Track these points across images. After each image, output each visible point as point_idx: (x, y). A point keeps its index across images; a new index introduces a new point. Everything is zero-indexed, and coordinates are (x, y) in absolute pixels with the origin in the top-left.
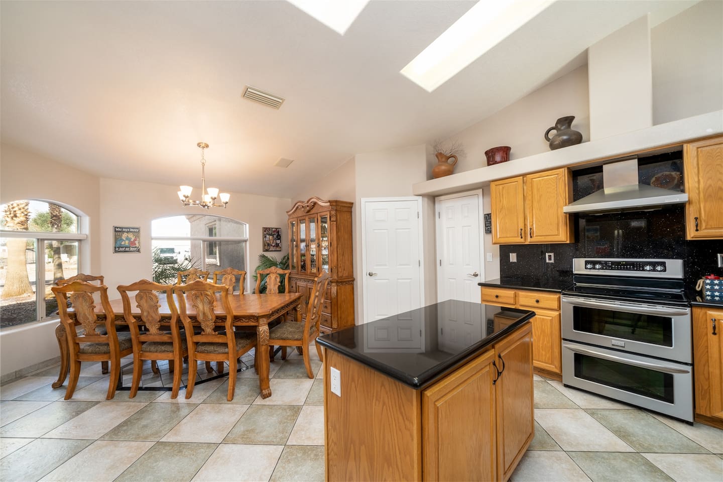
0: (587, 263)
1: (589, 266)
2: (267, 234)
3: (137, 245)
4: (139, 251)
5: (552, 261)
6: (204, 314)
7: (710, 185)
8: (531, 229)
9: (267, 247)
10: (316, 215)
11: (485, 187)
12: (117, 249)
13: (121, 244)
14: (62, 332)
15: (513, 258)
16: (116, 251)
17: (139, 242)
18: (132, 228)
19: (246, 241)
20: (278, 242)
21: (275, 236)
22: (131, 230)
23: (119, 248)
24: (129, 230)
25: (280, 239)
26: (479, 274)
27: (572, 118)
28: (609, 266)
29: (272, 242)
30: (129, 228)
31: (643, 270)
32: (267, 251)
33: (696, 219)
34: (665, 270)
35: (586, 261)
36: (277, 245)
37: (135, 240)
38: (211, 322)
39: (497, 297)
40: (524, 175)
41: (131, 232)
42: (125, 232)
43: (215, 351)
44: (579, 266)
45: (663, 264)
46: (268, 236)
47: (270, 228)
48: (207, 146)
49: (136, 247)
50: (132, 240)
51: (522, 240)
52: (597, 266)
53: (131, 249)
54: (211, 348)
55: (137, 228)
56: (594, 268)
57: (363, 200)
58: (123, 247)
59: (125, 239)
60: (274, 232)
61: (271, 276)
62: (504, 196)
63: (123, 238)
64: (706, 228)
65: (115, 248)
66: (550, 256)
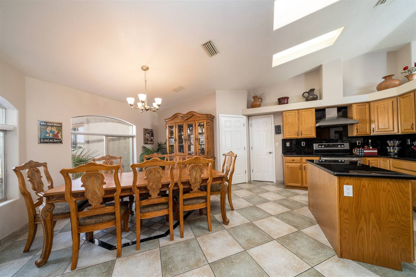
0: (319, 145)
1: (320, 146)
2: (146, 133)
3: (60, 137)
4: (61, 142)
5: (304, 145)
6: (195, 179)
7: (360, 118)
8: (301, 132)
9: (146, 141)
10: (194, 122)
11: (275, 114)
12: (42, 140)
13: (46, 136)
14: (47, 213)
15: (288, 144)
16: (41, 142)
17: (61, 135)
18: (55, 123)
19: (132, 137)
20: (152, 138)
21: (151, 135)
22: (55, 125)
23: (44, 139)
24: (52, 124)
25: (153, 136)
26: (272, 152)
27: (314, 89)
28: (326, 146)
29: (149, 138)
30: (53, 123)
31: (338, 147)
32: (146, 143)
33: (357, 129)
34: (344, 147)
35: (318, 145)
36: (152, 140)
37: (58, 133)
38: (199, 183)
39: (293, 160)
40: (298, 110)
41: (54, 126)
42: (49, 126)
43: (198, 202)
44: (316, 146)
45: (343, 145)
46: (147, 134)
47: (148, 129)
48: (148, 68)
49: (59, 139)
50: (56, 133)
51: (298, 136)
52: (323, 146)
53: (55, 140)
54: (195, 201)
55: (60, 124)
56: (322, 147)
57: (220, 115)
58: (48, 139)
59: (49, 132)
60: (150, 131)
61: (177, 158)
62: (289, 118)
63: (47, 131)
64: (359, 132)
65: (40, 139)
66: (303, 143)
